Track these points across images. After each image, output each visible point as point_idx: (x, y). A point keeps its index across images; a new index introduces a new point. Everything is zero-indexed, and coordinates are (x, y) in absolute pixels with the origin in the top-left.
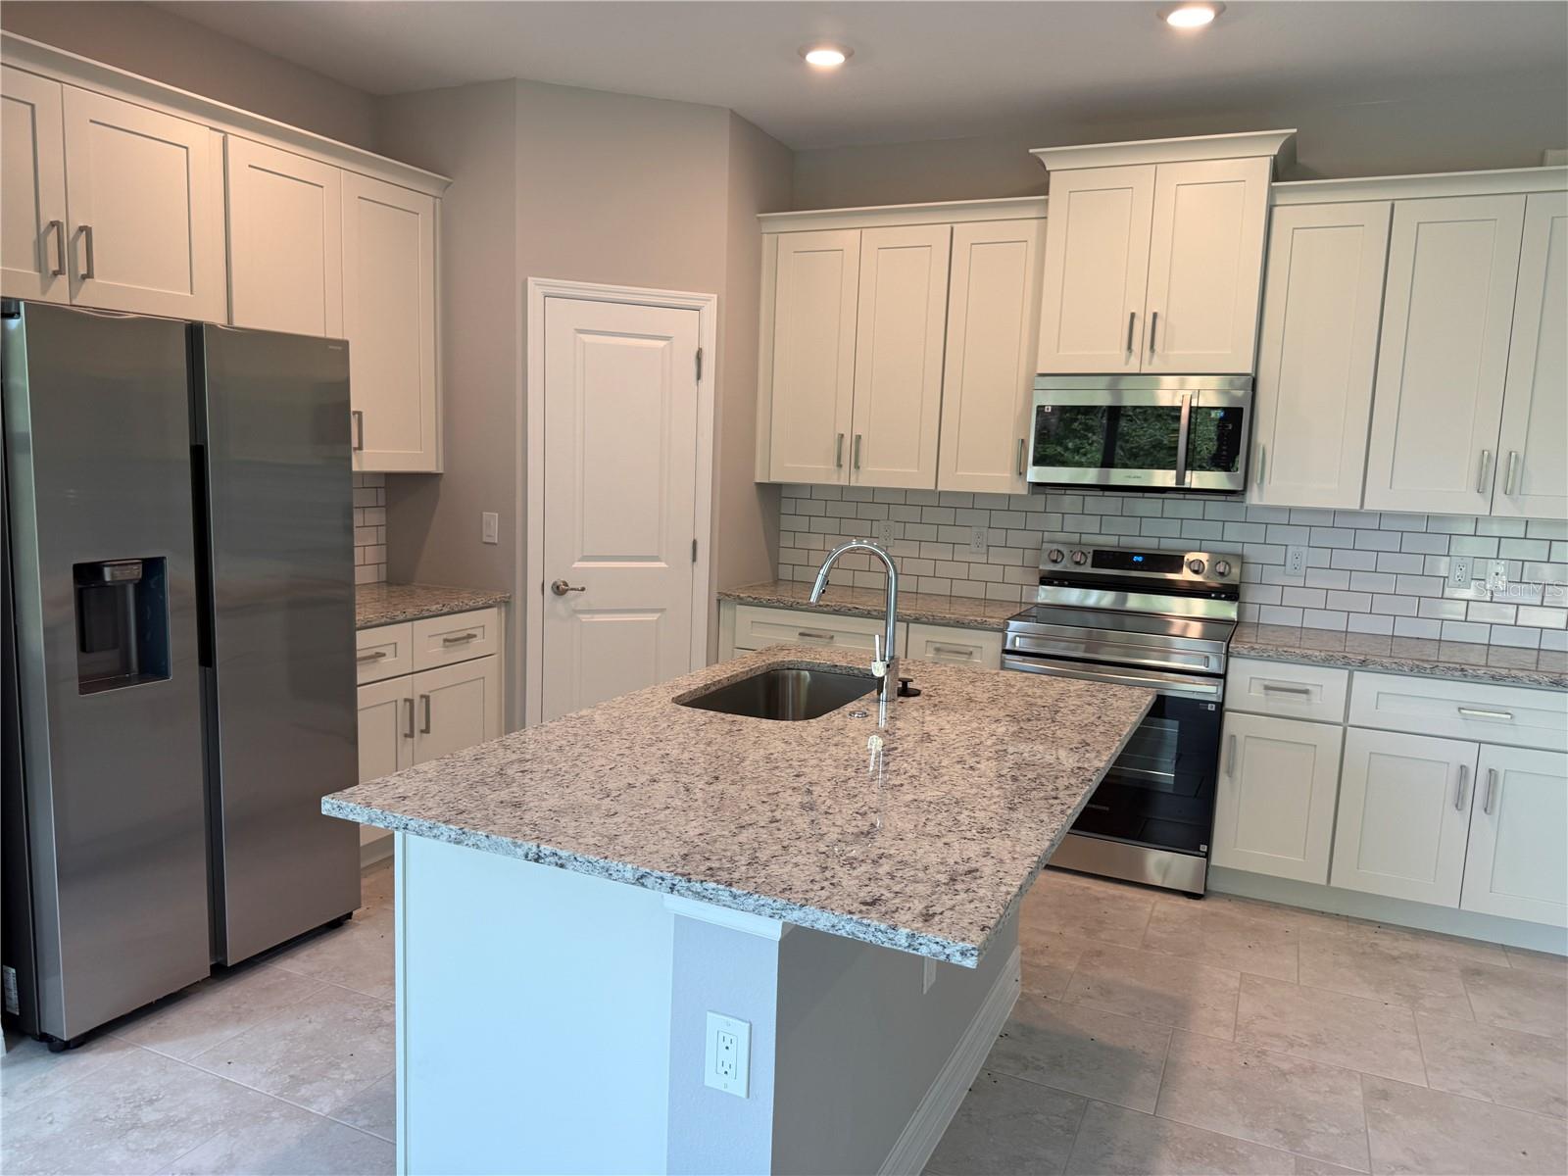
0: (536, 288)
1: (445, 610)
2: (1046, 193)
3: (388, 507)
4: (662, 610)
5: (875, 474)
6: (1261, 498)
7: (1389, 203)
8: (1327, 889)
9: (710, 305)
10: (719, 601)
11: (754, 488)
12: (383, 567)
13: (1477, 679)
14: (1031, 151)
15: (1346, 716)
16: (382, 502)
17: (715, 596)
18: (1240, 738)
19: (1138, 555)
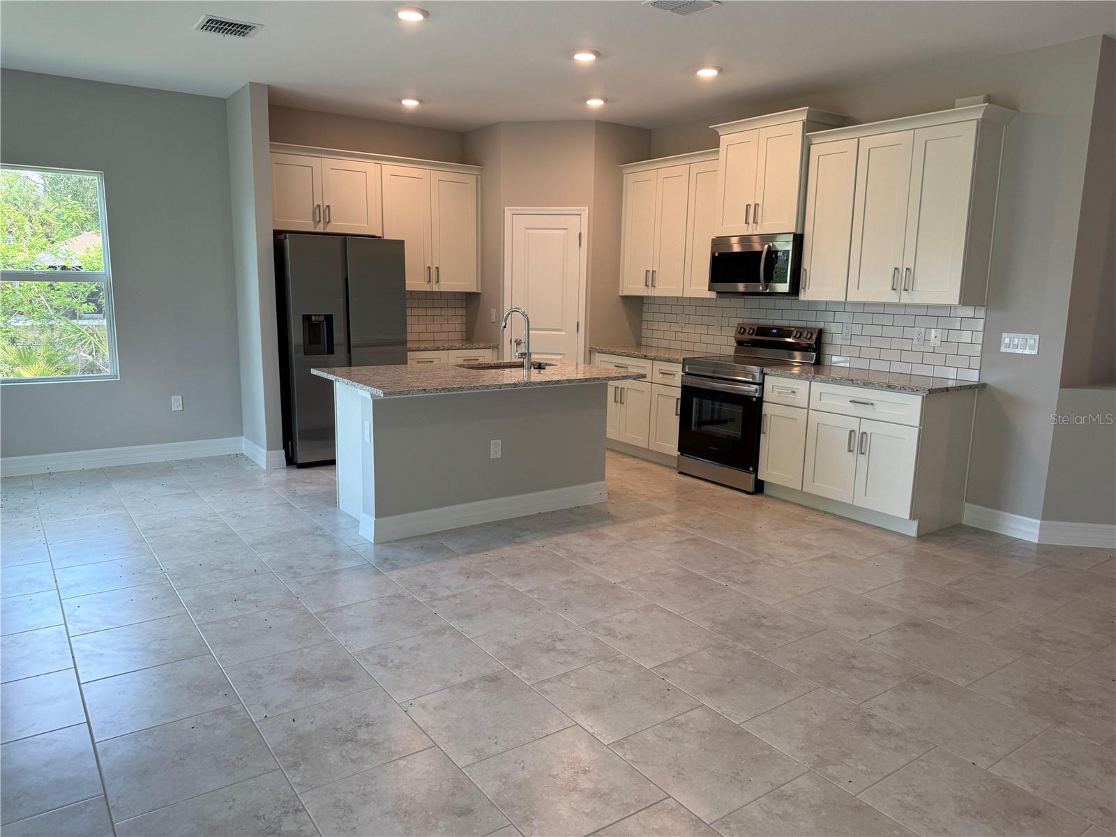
0: (508, 211)
1: (463, 347)
2: (719, 147)
3: (467, 308)
4: (564, 354)
5: (661, 290)
6: (804, 297)
7: (857, 139)
8: (801, 493)
9: (585, 211)
10: (590, 351)
11: (620, 298)
12: (464, 333)
13: (857, 385)
14: (710, 127)
15: (809, 407)
16: (464, 305)
17: (588, 348)
18: (769, 415)
19: (775, 329)
